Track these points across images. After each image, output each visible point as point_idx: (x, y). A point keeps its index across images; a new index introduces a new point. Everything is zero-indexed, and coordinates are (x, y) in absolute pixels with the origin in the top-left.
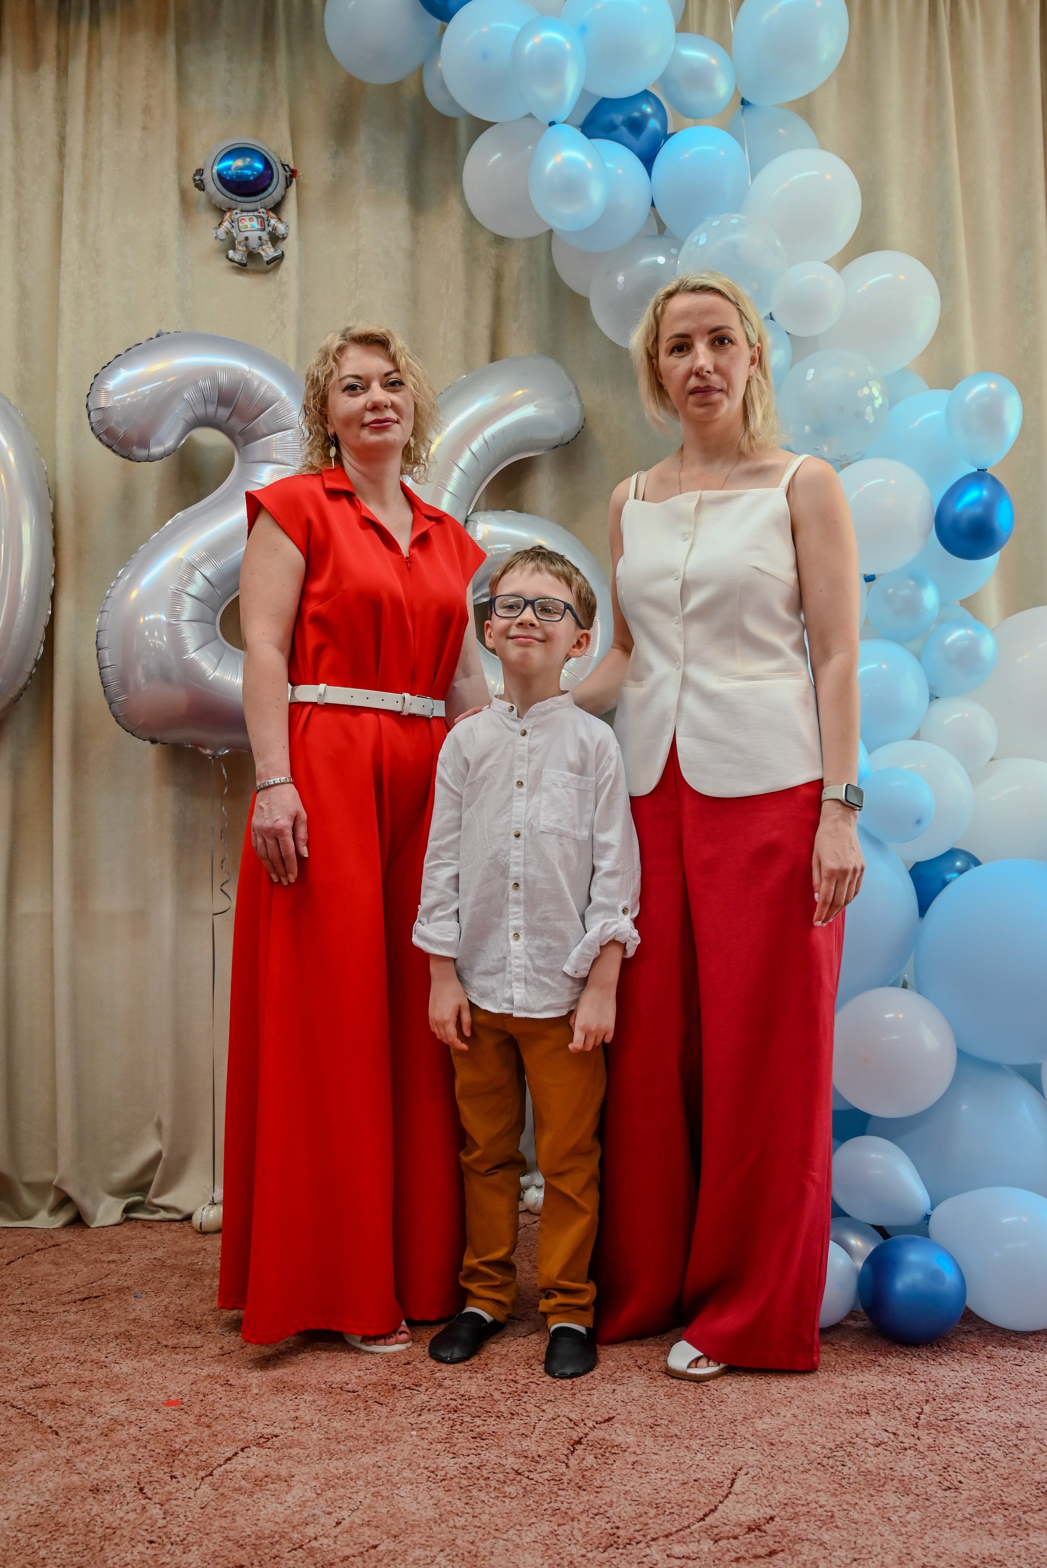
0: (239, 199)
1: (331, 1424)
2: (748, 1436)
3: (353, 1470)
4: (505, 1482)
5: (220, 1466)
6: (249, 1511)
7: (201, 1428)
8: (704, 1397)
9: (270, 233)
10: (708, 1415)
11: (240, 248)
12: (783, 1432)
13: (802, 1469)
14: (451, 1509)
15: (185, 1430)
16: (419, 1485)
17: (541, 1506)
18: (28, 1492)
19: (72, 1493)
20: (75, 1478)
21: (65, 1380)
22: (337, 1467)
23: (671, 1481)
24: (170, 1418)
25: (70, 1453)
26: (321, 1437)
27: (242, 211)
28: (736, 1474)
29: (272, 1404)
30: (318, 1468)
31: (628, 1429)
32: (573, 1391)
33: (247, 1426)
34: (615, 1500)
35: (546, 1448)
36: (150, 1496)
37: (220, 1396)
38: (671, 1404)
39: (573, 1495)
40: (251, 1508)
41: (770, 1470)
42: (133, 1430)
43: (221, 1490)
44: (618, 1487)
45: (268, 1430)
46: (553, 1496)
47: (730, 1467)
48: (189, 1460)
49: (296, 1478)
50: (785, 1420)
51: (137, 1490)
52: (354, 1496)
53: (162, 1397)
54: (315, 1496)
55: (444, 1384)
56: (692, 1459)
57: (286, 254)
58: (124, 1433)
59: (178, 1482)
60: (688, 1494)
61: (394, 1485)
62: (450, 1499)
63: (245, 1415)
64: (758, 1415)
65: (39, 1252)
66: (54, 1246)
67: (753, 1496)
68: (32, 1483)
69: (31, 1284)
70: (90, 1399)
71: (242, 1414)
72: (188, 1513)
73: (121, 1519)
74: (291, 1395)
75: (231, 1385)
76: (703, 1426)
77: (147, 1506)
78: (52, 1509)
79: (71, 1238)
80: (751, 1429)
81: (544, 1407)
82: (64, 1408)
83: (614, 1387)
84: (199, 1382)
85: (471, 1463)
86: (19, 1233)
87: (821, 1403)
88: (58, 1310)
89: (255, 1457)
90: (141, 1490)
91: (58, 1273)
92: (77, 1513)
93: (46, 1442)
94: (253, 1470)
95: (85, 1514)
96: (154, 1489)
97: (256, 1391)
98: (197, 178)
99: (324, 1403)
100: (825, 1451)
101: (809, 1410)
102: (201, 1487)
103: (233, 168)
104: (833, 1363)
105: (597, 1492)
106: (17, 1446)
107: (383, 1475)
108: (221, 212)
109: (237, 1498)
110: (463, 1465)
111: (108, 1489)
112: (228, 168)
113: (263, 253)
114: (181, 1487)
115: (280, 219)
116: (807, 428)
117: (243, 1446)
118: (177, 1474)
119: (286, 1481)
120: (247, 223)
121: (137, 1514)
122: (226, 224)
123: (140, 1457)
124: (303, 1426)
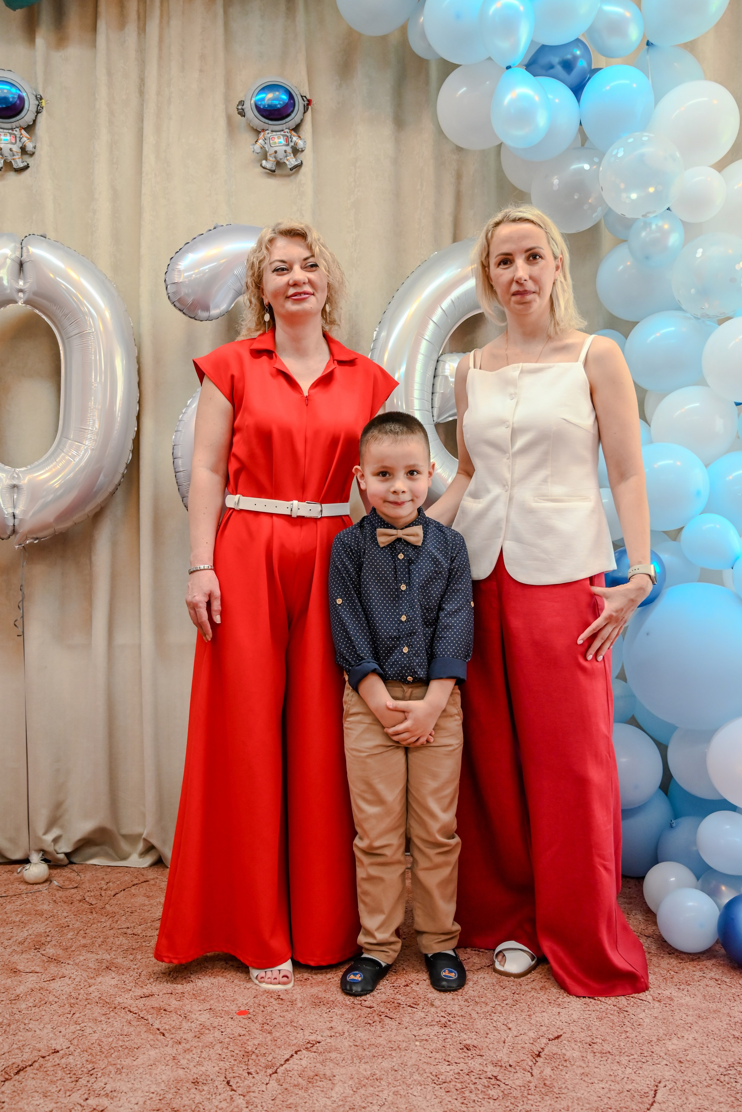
0: (270, 122)
1: (357, 1034)
2: (662, 1054)
3: (377, 1072)
4: (489, 1087)
5: (282, 1065)
6: (307, 1104)
7: (264, 1034)
8: (626, 1021)
9: (292, 147)
10: (631, 1036)
11: (271, 159)
12: (688, 1052)
13: (706, 1084)
14: (451, 1107)
15: (253, 1036)
16: (426, 1086)
17: (516, 1107)
18: (149, 1082)
19: (180, 1084)
20: (181, 1072)
21: (165, 992)
22: (365, 1069)
23: (610, 1090)
24: (242, 1025)
25: (175, 1051)
26: (351, 1044)
27: (272, 131)
28: (657, 1086)
29: (313, 1016)
30: (352, 1069)
31: (573, 1045)
32: (529, 1013)
33: (298, 1033)
34: (570, 1104)
35: (515, 1060)
36: (235, 1089)
37: (275, 1008)
38: (602, 1025)
39: (539, 1099)
40: (308, 1101)
41: (682, 1084)
42: (217, 1034)
43: (284, 1086)
44: (571, 1093)
45: (313, 1038)
46: (525, 1099)
47: (652, 1080)
48: (259, 1060)
49: (337, 1077)
50: (689, 1042)
51: (225, 1083)
52: (381, 1094)
53: (234, 1008)
54: (352, 1092)
55: (434, 1003)
56: (623, 1072)
57: (304, 163)
58: (211, 1036)
59: (254, 1077)
60: (623, 1102)
61: (408, 1086)
62: (450, 1099)
63: (295, 1025)
64: (668, 1037)
65: (135, 887)
66: (145, 882)
67: (672, 1105)
68: (151, 1075)
69: (132, 913)
70: (184, 1007)
71: (293, 1024)
72: (264, 1104)
73: (217, 1107)
74: (325, 1009)
75: (282, 999)
76: (628, 1045)
77: (234, 1097)
78: (167, 1096)
79: (156, 875)
80: (663, 1049)
81: (510, 1026)
82: (166, 1014)
83: (559, 1010)
84: (259, 996)
85: (462, 1070)
86: (119, 870)
87: (713, 1029)
88: (153, 934)
89: (305, 1058)
90: (228, 1083)
91: (150, 904)
92: (185, 1101)
93: (157, 1042)
94: (306, 1069)
95: (191, 1101)
96: (237, 1082)
97: (300, 1005)
98: (240, 107)
99: (350, 1016)
100: (722, 1070)
101: (705, 1035)
102: (270, 1082)
103: (266, 100)
104: (718, 996)
105: (557, 1098)
106: (137, 1044)
107: (399, 1077)
108: (258, 132)
109: (297, 1092)
110: (456, 1071)
111: (205, 1082)
112: (263, 99)
113: (287, 162)
114: (256, 1082)
115: (299, 137)
116: (693, 291)
117: (296, 1050)
118: (252, 1071)
119: (330, 1080)
120: (276, 140)
121: (228, 1103)
122: (261, 141)
123: (224, 1056)
124: (337, 1035)
